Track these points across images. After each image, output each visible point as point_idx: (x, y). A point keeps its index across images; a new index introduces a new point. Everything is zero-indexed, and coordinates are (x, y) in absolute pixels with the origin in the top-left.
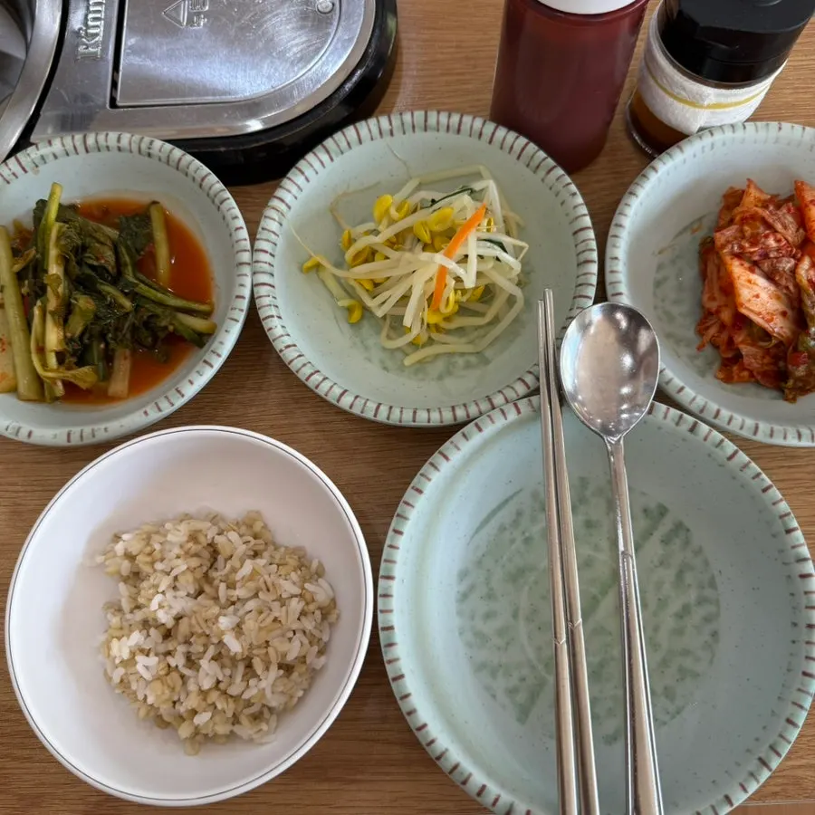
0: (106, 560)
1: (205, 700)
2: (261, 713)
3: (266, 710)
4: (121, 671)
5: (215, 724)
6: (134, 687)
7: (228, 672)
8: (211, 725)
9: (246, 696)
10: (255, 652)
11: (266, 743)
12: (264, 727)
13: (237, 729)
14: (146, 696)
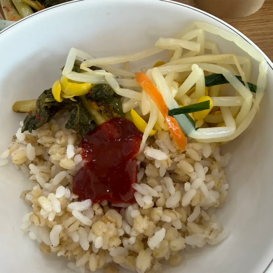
0: (11, 153)
1: (151, 219)
2: (201, 218)
3: (204, 214)
4: (58, 228)
5: (169, 241)
6: (76, 239)
7: (159, 188)
8: (166, 244)
9: (186, 202)
10: (176, 160)
11: (222, 241)
12: (215, 226)
13: (189, 240)
14: (91, 244)
